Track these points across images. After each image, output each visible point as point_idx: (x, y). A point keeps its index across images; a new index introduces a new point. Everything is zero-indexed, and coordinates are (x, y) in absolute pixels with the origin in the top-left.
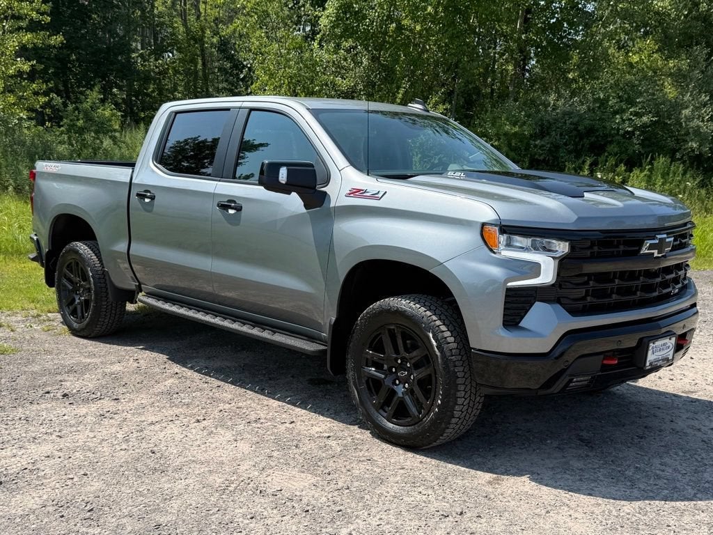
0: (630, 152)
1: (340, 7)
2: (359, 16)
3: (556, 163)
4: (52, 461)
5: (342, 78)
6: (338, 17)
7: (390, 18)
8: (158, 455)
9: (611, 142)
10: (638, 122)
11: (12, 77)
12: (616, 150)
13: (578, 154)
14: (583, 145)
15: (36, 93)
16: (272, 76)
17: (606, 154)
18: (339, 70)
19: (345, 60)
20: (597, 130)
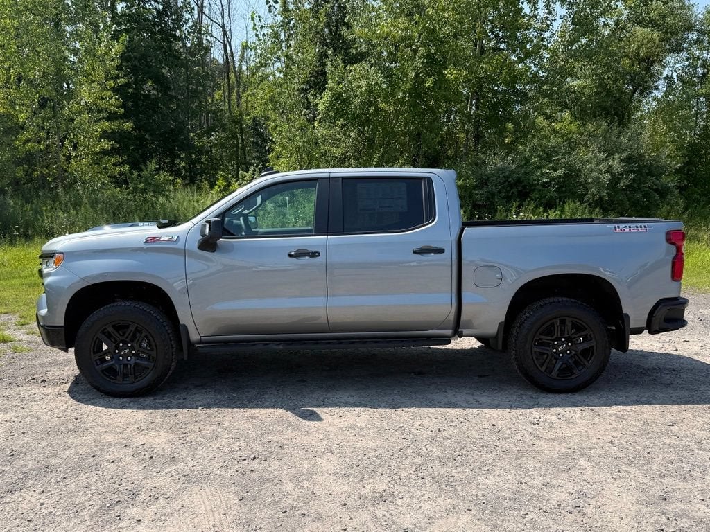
0: (548, 197)
1: (333, 96)
2: (347, 102)
3: (492, 207)
4: (8, 424)
5: (337, 147)
6: (331, 102)
7: (370, 103)
8: (79, 421)
9: (534, 190)
10: (554, 174)
11: (97, 154)
12: (537, 196)
13: (509, 199)
14: (513, 193)
15: (115, 165)
16: (284, 147)
17: (529, 200)
18: (335, 141)
19: (339, 134)
20: (523, 181)
